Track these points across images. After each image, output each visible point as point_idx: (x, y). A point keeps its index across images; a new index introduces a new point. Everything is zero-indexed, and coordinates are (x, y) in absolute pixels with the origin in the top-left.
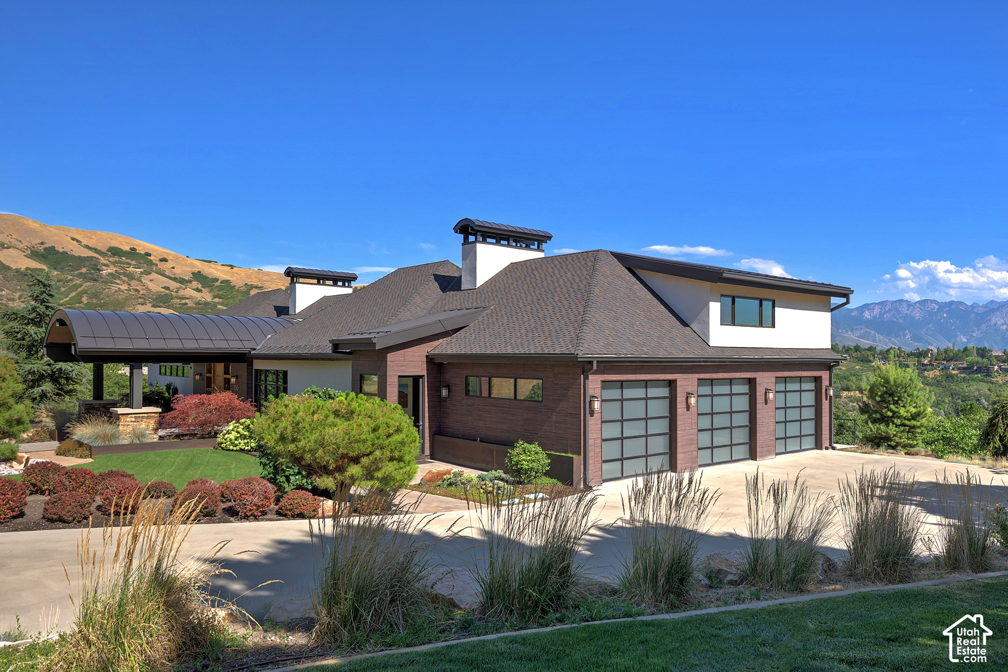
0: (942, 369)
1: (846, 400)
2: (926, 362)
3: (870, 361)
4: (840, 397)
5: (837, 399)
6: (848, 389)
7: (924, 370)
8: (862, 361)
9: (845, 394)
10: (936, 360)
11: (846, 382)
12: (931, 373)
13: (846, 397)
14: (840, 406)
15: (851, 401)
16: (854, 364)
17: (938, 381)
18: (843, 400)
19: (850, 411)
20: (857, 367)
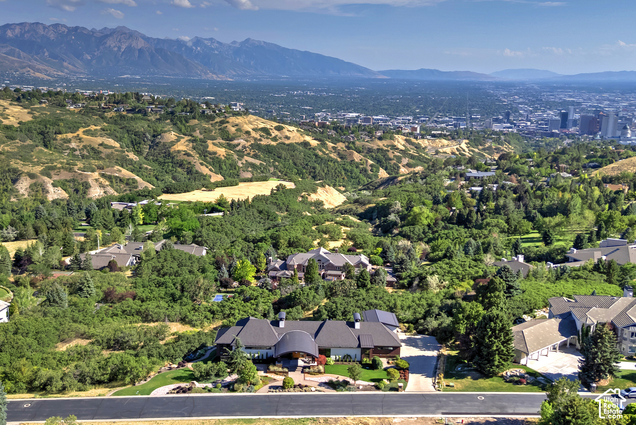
0: (116, 111)
1: (61, 142)
2: (103, 105)
3: (65, 106)
4: (56, 140)
5: (54, 142)
6: (60, 133)
7: (104, 112)
8: (59, 105)
9: (60, 136)
10: (109, 103)
11: (57, 127)
12: (109, 113)
13: (62, 139)
14: (57, 147)
15: (65, 143)
16: (54, 109)
17: (116, 120)
18: (59, 142)
19: (66, 150)
20: (58, 112)
